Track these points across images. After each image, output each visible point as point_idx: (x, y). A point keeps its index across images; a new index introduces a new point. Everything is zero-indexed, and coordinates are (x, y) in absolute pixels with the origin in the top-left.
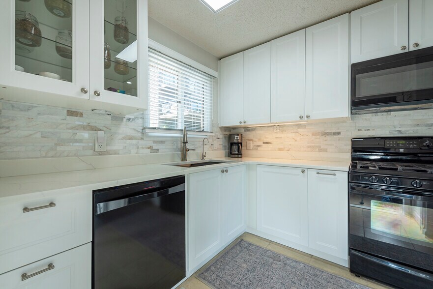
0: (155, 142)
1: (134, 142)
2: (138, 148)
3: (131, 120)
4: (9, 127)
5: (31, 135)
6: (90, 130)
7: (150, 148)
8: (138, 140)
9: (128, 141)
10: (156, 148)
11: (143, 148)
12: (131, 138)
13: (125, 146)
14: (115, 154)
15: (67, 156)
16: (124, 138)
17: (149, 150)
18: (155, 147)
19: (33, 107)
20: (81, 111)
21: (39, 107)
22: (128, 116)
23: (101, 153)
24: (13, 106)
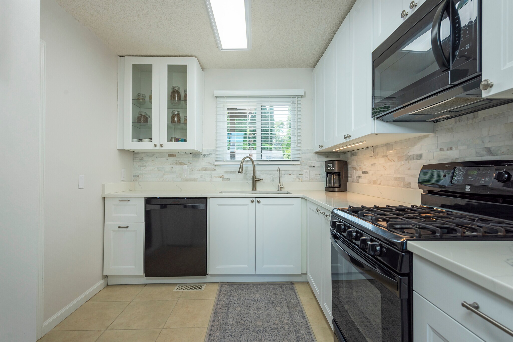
0: (226, 172)
1: (208, 172)
2: (211, 177)
3: (206, 156)
4: (146, 166)
5: (153, 169)
6: (179, 165)
7: (222, 177)
8: (212, 170)
9: (204, 172)
10: (228, 177)
11: (215, 177)
12: (206, 169)
13: (202, 176)
14: (195, 181)
15: (168, 181)
16: (201, 170)
17: (221, 178)
18: (226, 176)
19: (154, 154)
20: (175, 154)
21: (157, 154)
22: (204, 153)
23: (186, 180)
24: (147, 155)
